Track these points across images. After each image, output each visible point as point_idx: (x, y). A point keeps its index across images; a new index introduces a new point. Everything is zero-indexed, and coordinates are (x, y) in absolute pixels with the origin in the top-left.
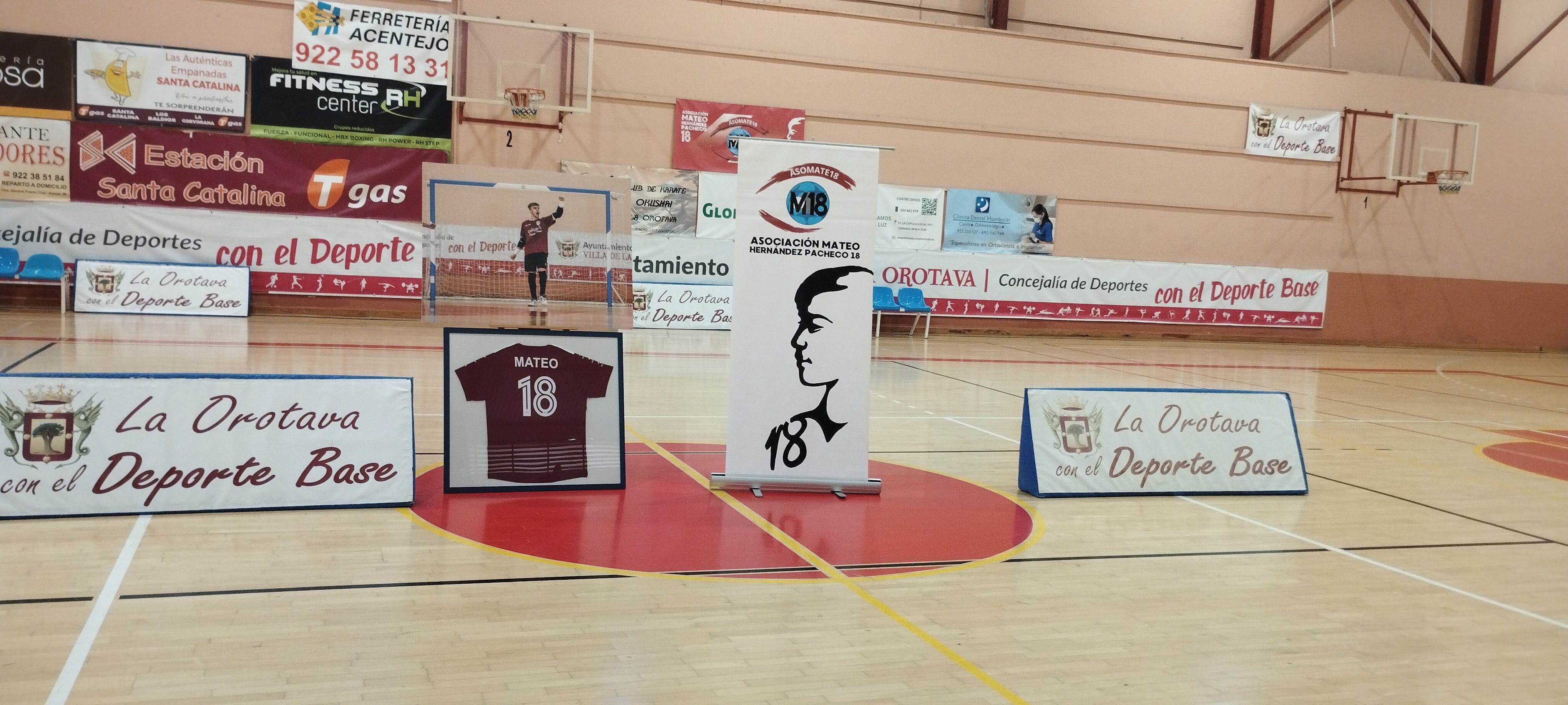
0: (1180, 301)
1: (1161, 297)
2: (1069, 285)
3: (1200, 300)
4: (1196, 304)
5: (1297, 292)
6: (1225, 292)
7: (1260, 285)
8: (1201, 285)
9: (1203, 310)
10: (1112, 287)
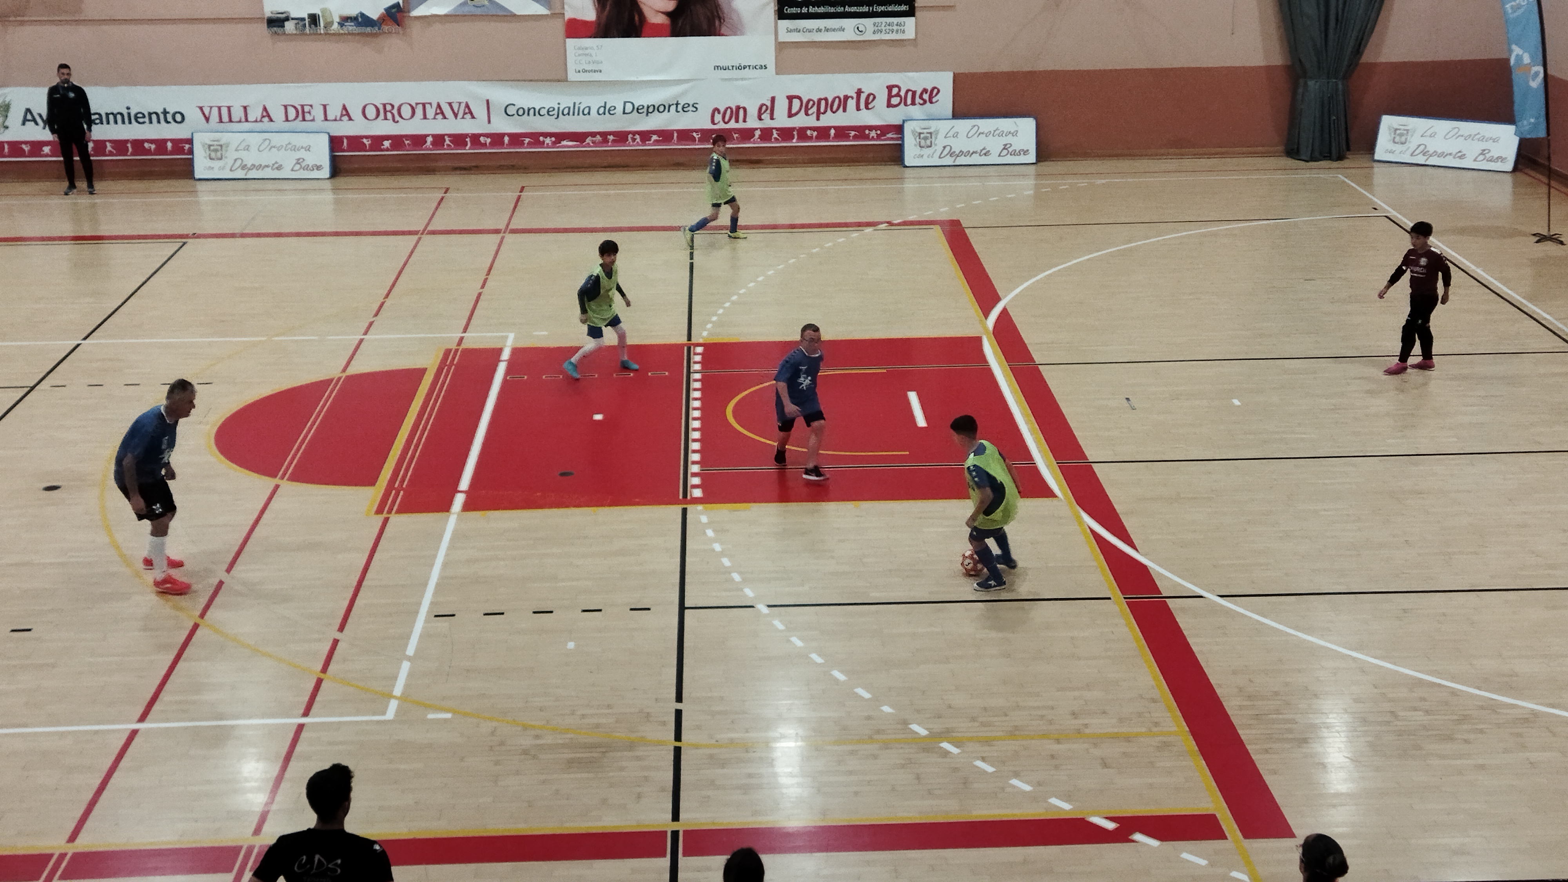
0: (745, 121)
1: (718, 117)
2: (594, 112)
3: (772, 118)
4: (767, 123)
5: (909, 101)
6: (806, 107)
7: (855, 96)
8: (773, 100)
9: (777, 129)
10: (651, 110)
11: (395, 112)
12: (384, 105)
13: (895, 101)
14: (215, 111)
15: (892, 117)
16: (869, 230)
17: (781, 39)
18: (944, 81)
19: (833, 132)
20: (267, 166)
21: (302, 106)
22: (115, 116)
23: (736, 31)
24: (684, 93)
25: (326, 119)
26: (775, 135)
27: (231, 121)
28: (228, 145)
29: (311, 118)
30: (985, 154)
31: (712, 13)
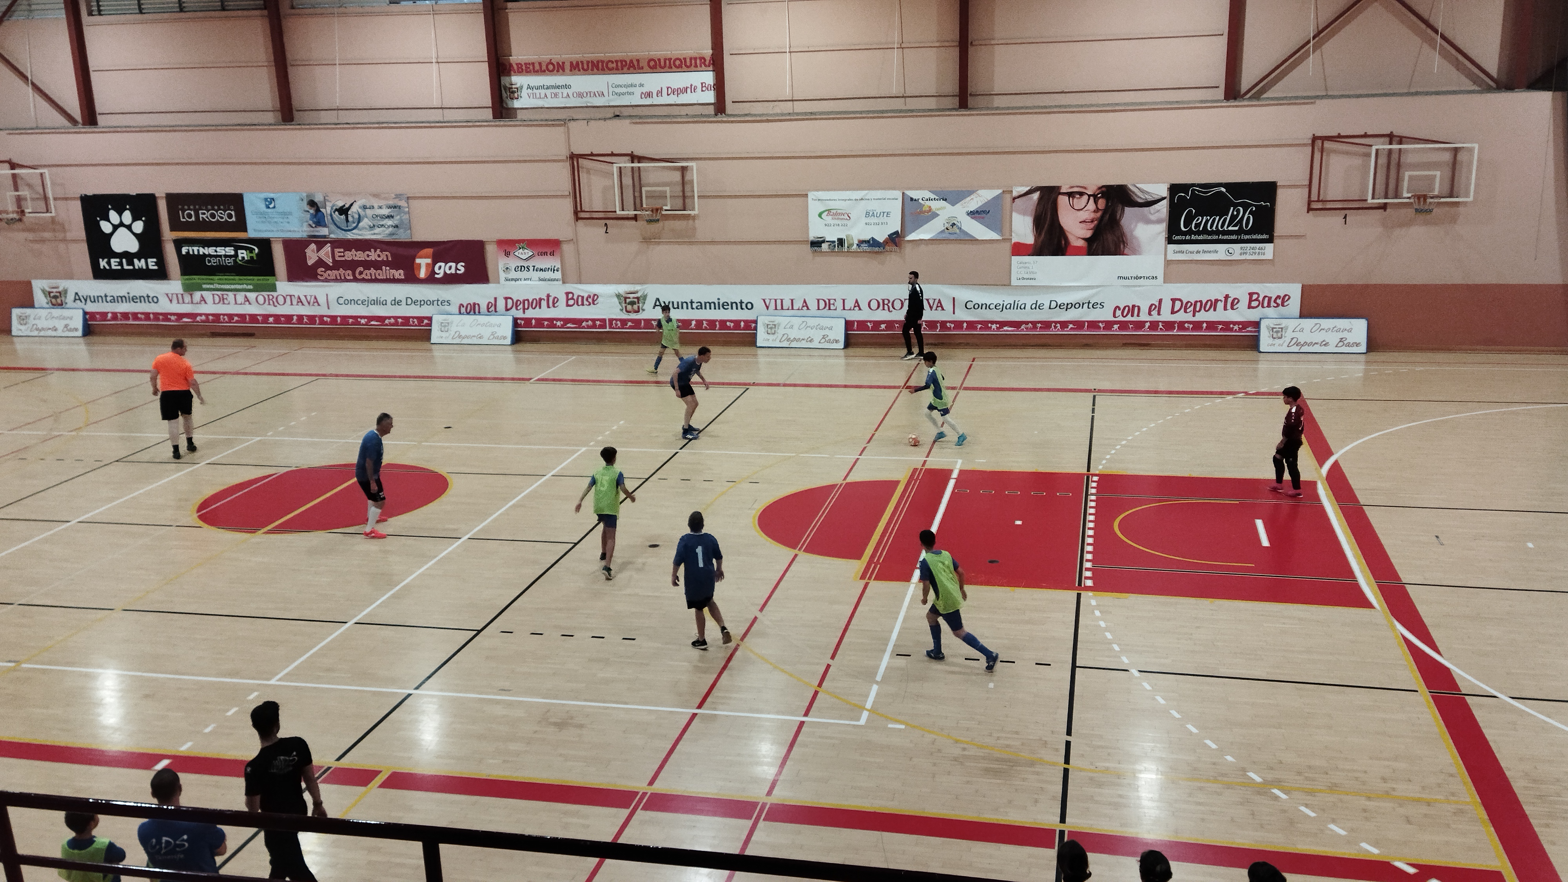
0: (1138, 316)
1: (1118, 313)
2: (1028, 307)
3: (1159, 314)
4: (1155, 317)
5: (1266, 304)
6: (1185, 307)
7: (1223, 299)
8: (1160, 301)
9: (1163, 322)
10: (1069, 306)
11: (890, 305)
12: (883, 301)
13: (1254, 304)
14: (773, 302)
15: (1252, 315)
16: (1230, 397)
17: (1169, 257)
18: (1295, 291)
19: (1205, 325)
20: (803, 339)
21: (829, 300)
22: (710, 303)
23: (1135, 252)
24: (1093, 296)
25: (844, 309)
26: (1161, 327)
27: (782, 309)
28: (779, 325)
29: (834, 308)
30: (1325, 345)
31: (1118, 239)
